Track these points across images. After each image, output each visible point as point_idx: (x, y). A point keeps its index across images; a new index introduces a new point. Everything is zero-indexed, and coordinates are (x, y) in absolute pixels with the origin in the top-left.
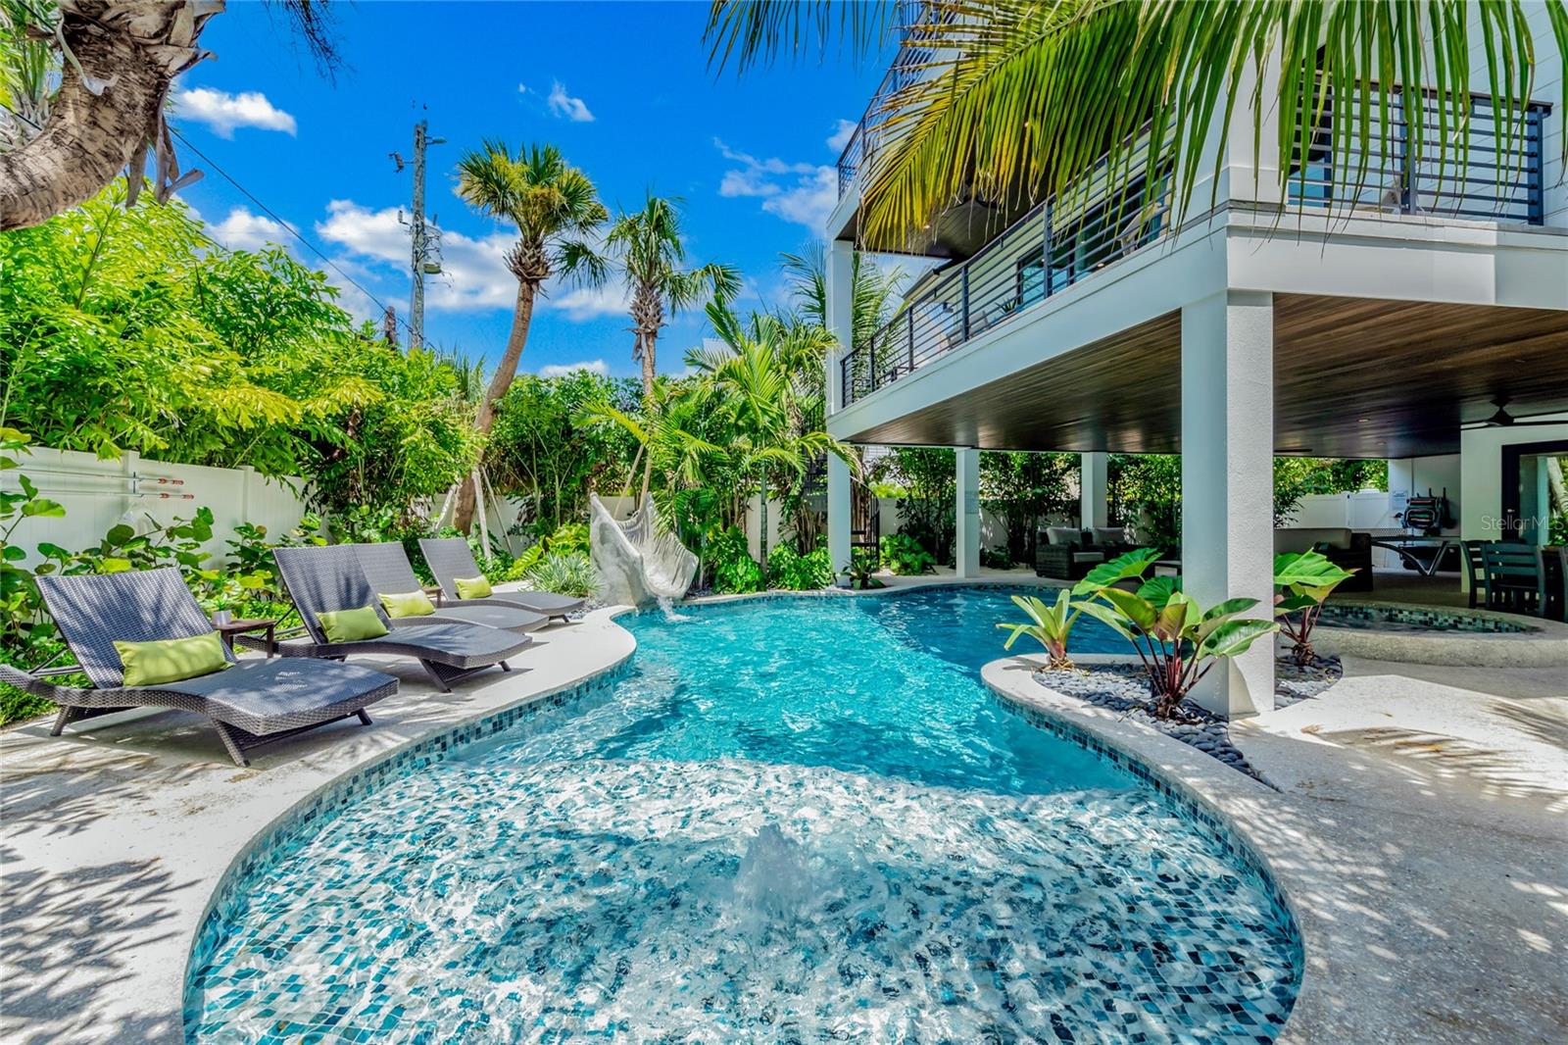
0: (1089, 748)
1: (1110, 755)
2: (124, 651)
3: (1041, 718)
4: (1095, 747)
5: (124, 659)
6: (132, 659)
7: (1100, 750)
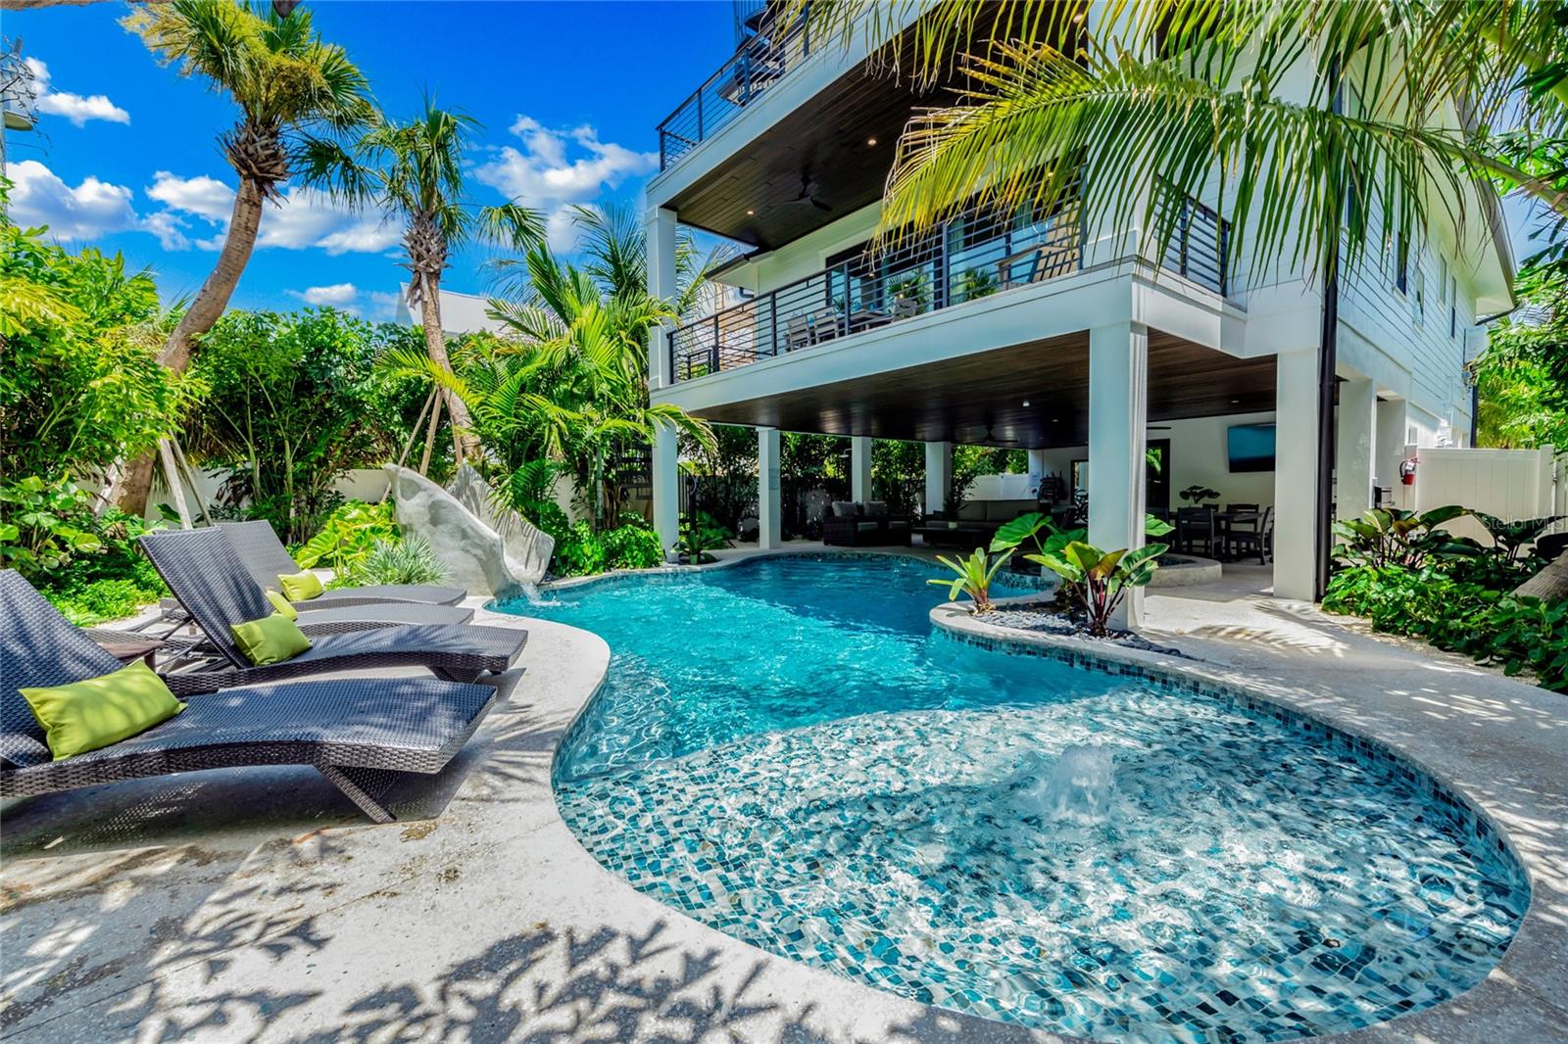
0: (1077, 666)
1: (1099, 666)
2: (43, 702)
3: (1018, 647)
4: (1082, 663)
5: (45, 714)
6: (61, 713)
7: (1088, 664)
